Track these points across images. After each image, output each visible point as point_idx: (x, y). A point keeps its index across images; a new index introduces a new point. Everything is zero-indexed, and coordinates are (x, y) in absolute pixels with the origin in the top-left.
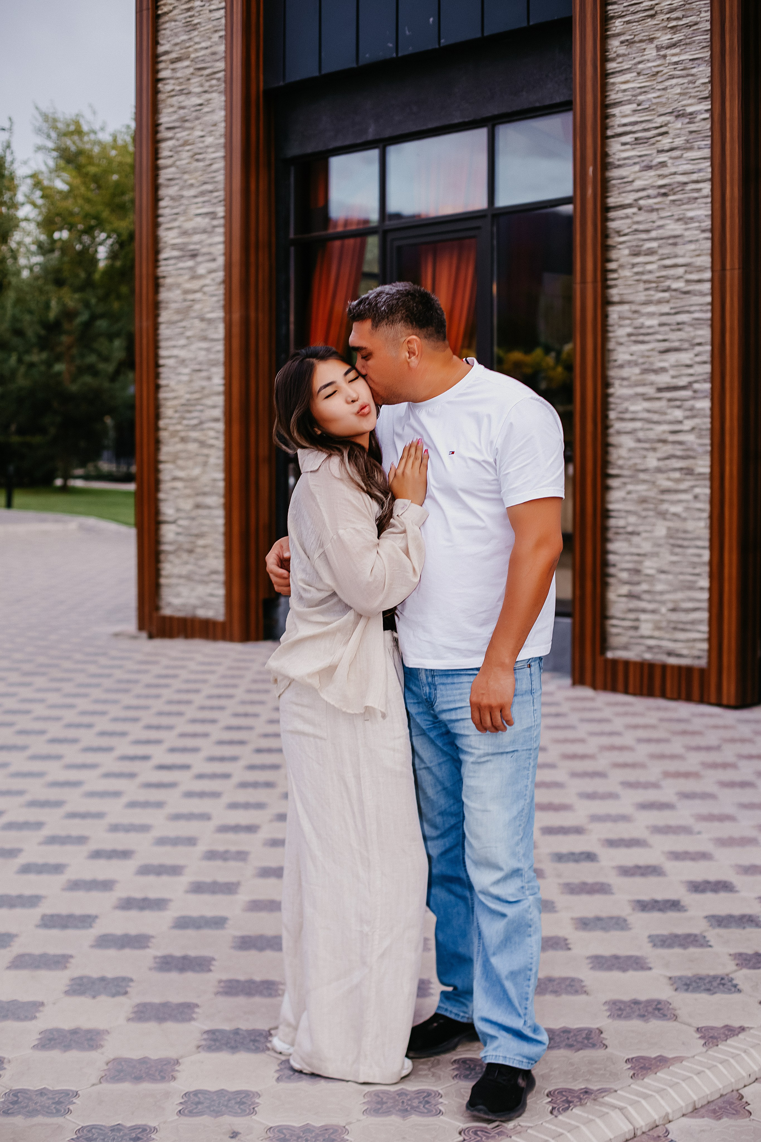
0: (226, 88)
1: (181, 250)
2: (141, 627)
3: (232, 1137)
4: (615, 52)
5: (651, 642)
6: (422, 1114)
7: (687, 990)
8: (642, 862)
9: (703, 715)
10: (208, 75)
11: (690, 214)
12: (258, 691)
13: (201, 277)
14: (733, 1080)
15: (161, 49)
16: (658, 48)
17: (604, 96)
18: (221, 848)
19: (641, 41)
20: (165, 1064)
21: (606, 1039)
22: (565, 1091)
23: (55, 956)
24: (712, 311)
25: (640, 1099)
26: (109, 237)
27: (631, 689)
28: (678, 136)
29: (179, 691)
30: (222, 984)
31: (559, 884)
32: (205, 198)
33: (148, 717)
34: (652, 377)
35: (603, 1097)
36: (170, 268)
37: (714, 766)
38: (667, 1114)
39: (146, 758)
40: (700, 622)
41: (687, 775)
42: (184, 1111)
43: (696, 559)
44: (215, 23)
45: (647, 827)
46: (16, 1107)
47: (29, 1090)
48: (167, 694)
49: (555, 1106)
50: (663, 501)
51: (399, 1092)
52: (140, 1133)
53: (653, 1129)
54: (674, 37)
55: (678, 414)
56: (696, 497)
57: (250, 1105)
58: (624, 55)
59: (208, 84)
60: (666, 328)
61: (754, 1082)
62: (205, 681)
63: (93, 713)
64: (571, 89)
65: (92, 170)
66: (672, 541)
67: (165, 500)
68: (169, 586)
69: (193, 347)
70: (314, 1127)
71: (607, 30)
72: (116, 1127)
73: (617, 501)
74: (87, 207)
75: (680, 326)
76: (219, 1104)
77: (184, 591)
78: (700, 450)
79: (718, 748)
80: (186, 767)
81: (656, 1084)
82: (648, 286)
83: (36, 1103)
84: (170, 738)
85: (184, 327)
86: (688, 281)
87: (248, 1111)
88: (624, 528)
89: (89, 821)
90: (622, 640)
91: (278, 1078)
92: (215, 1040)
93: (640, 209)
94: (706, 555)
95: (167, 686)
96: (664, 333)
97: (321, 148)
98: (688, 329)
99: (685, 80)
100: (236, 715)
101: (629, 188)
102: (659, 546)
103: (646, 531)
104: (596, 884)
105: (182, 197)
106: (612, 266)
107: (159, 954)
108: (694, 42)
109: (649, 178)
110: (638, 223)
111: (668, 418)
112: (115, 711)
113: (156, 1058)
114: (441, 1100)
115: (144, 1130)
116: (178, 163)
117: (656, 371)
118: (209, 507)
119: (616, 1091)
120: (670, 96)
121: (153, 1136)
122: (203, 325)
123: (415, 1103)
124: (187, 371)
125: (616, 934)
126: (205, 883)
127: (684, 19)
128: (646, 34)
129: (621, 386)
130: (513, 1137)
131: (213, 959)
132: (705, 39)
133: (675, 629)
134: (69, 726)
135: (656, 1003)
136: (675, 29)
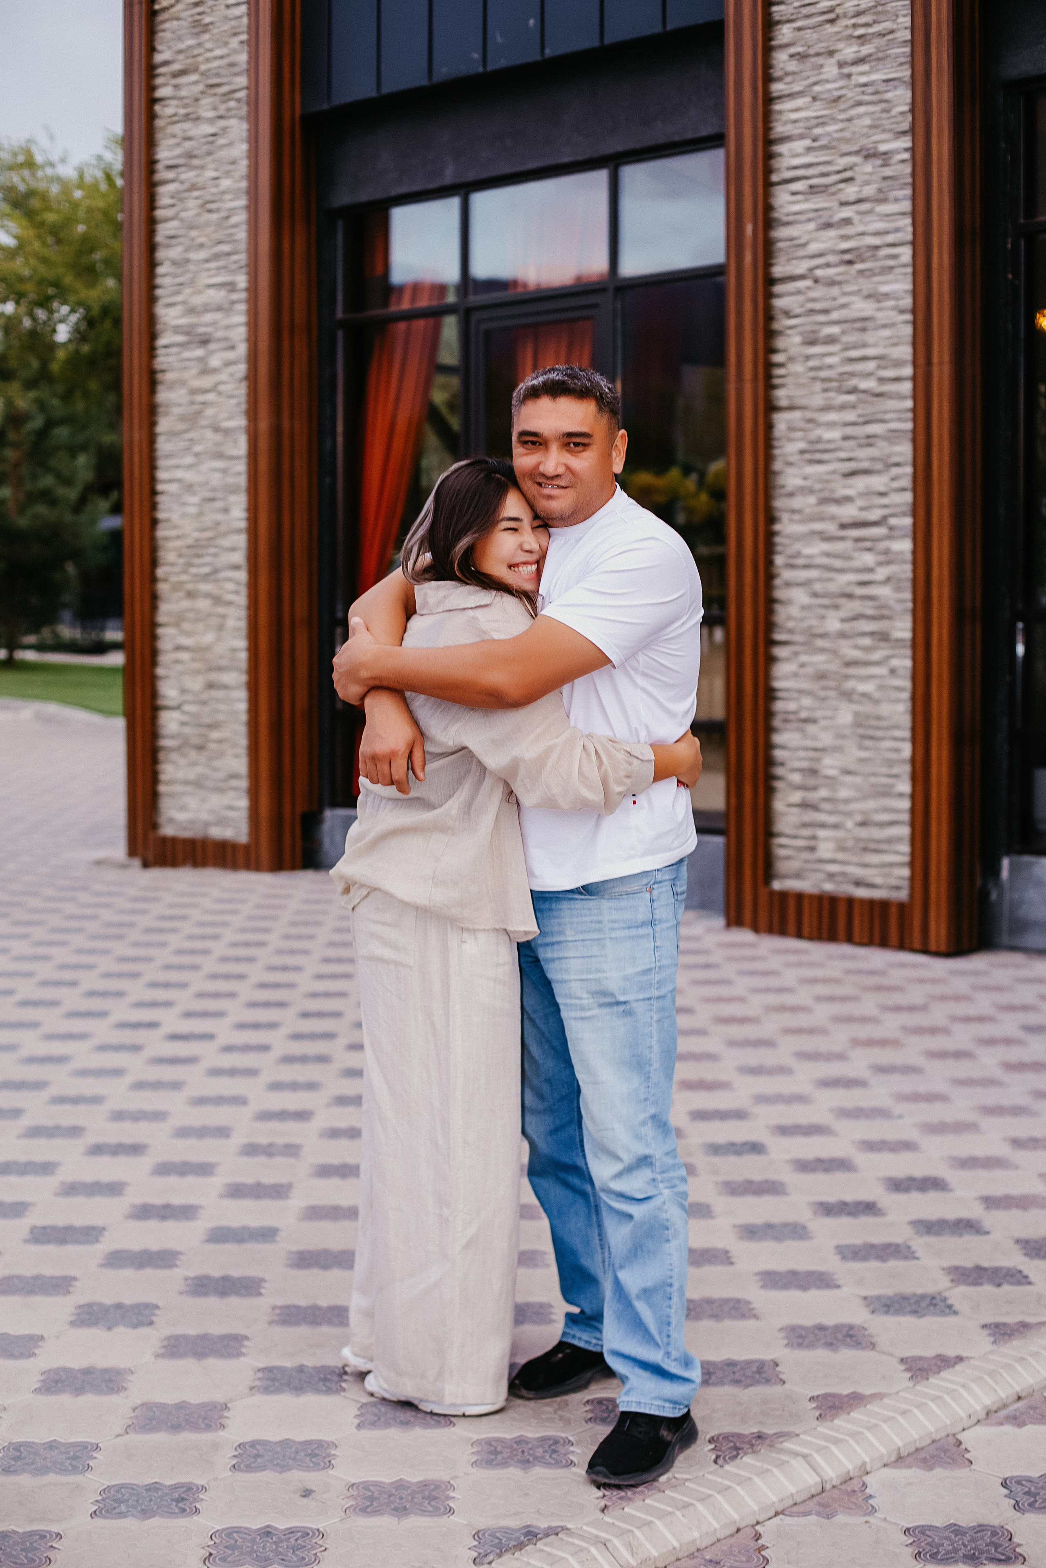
0: (249, 112)
1: (187, 333)
2: (132, 852)
3: (304, 1496)
4: (782, 69)
5: (833, 868)
6: (548, 1465)
7: (887, 1312)
8: (825, 1154)
9: (903, 965)
10: (224, 95)
11: (884, 289)
12: (299, 937)
13: (215, 371)
14: (948, 1422)
15: (158, 58)
16: (841, 65)
17: (767, 127)
18: (264, 1141)
19: (818, 54)
20: (211, 1410)
21: (784, 1373)
22: (733, 1436)
23: (52, 1278)
24: (915, 420)
25: (829, 1445)
26: (73, 311)
27: (806, 931)
28: (867, 183)
29: (191, 937)
30: (277, 1311)
31: (716, 1183)
32: (221, 263)
33: (151, 972)
34: (833, 509)
35: (781, 1443)
36: (171, 359)
37: (920, 1031)
38: (864, 1464)
39: (153, 1025)
40: (899, 840)
41: (883, 1043)
42: (239, 1466)
43: (893, 756)
44: (233, 23)
45: (831, 1110)
46: (19, 1463)
47: (34, 1443)
48: (175, 941)
49: (719, 1453)
50: (847, 677)
51: (518, 1440)
52: (184, 1492)
53: (845, 1482)
54: (862, 48)
55: (869, 559)
56: (893, 671)
57: (324, 1458)
58: (794, 73)
59: (223, 107)
60: (852, 443)
61: (976, 1424)
62: (225, 924)
63: (76, 967)
64: (722, 117)
65: (50, 217)
66: (861, 731)
67: (166, 678)
68: (171, 795)
69: (205, 467)
70: (409, 1482)
71: (771, 39)
72: (152, 1486)
73: (786, 677)
74: (43, 270)
75: (871, 441)
76: (284, 1457)
77: (192, 802)
78: (898, 607)
79: (924, 1008)
80: (210, 1037)
81: (849, 1426)
82: (827, 385)
83: (45, 1459)
84: (184, 999)
85: (191, 440)
86: (882, 380)
87: (322, 1465)
88: (795, 713)
89: (82, 1108)
90: (793, 865)
91: (359, 1425)
92: (273, 1380)
93: (816, 281)
94: (906, 750)
95: (173, 931)
96: (850, 449)
97: (379, 195)
98: (881, 443)
99: (877, 108)
100: (272, 968)
101: (801, 253)
102: (843, 737)
103: (825, 718)
104: (765, 1182)
105: (188, 261)
106: (778, 358)
107: (191, 1274)
108: (889, 56)
109: (827, 240)
110: (813, 300)
111: (856, 564)
112: (106, 964)
113: (198, 1402)
114: (572, 1449)
115: (189, 1489)
116: (183, 215)
117: (838, 501)
118: (226, 687)
119: (797, 1435)
120: (857, 129)
121: (201, 1496)
122: (218, 437)
123: (539, 1452)
124: (195, 500)
125: (792, 1245)
126: (245, 1185)
127: (875, 25)
128: (825, 44)
129: (791, 521)
130: (667, 1492)
131: (263, 1280)
132: (904, 53)
133: (865, 849)
134: (45, 983)
135: (846, 1329)
136: (863, 39)
